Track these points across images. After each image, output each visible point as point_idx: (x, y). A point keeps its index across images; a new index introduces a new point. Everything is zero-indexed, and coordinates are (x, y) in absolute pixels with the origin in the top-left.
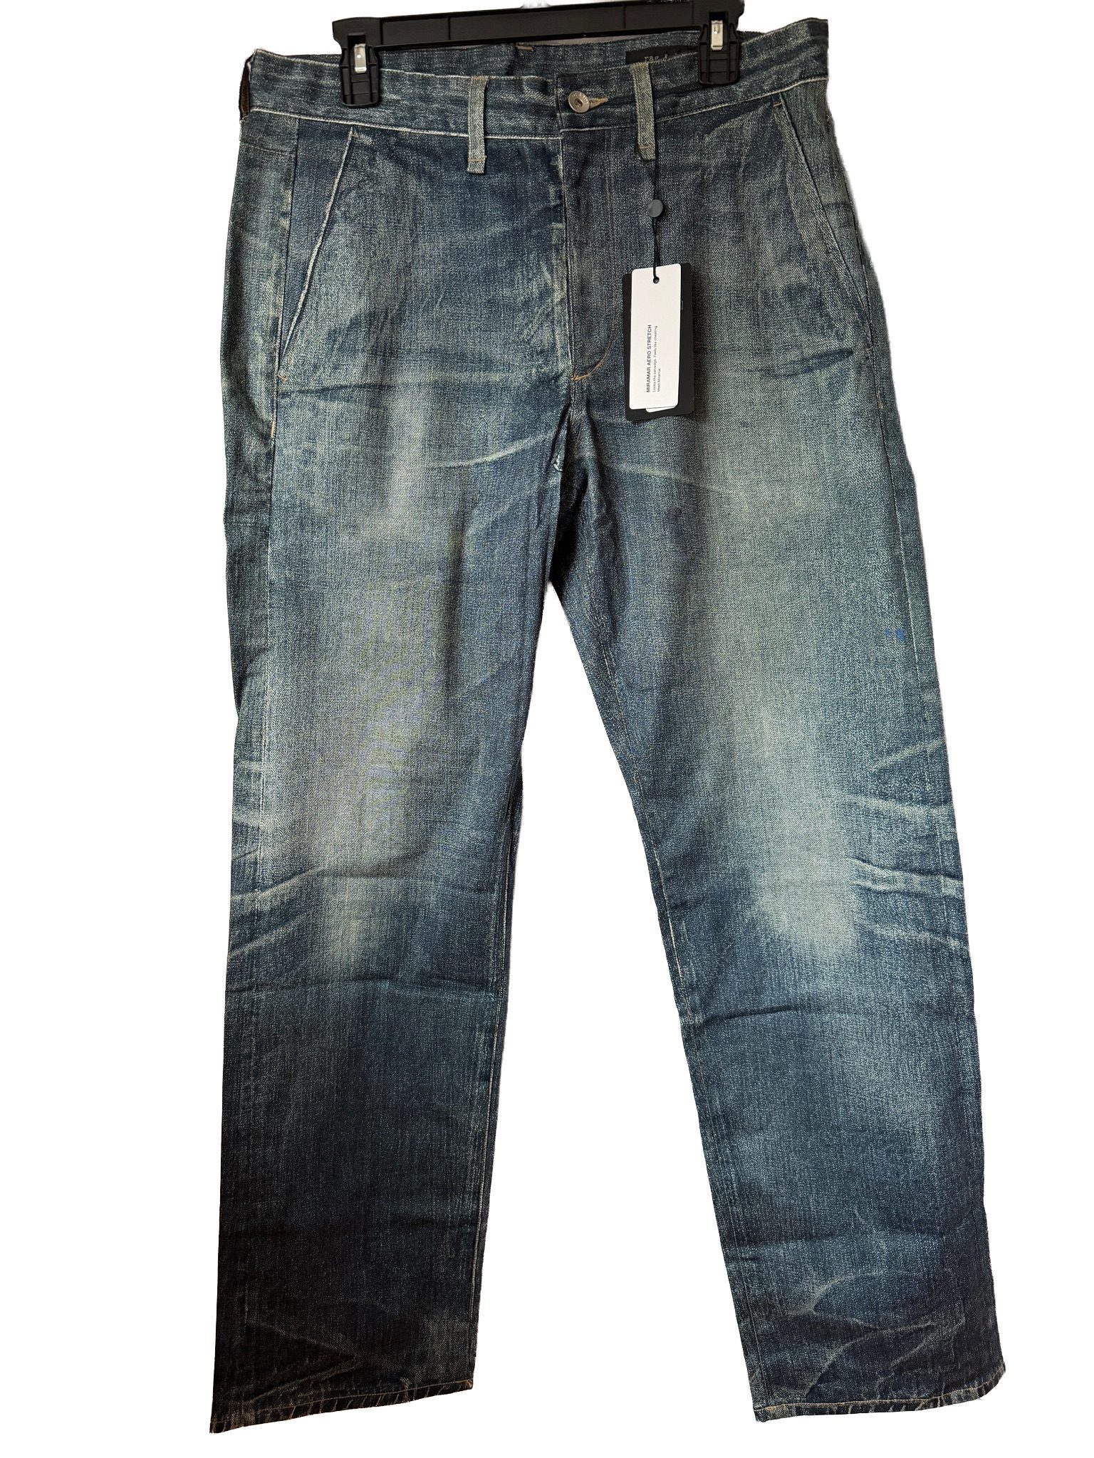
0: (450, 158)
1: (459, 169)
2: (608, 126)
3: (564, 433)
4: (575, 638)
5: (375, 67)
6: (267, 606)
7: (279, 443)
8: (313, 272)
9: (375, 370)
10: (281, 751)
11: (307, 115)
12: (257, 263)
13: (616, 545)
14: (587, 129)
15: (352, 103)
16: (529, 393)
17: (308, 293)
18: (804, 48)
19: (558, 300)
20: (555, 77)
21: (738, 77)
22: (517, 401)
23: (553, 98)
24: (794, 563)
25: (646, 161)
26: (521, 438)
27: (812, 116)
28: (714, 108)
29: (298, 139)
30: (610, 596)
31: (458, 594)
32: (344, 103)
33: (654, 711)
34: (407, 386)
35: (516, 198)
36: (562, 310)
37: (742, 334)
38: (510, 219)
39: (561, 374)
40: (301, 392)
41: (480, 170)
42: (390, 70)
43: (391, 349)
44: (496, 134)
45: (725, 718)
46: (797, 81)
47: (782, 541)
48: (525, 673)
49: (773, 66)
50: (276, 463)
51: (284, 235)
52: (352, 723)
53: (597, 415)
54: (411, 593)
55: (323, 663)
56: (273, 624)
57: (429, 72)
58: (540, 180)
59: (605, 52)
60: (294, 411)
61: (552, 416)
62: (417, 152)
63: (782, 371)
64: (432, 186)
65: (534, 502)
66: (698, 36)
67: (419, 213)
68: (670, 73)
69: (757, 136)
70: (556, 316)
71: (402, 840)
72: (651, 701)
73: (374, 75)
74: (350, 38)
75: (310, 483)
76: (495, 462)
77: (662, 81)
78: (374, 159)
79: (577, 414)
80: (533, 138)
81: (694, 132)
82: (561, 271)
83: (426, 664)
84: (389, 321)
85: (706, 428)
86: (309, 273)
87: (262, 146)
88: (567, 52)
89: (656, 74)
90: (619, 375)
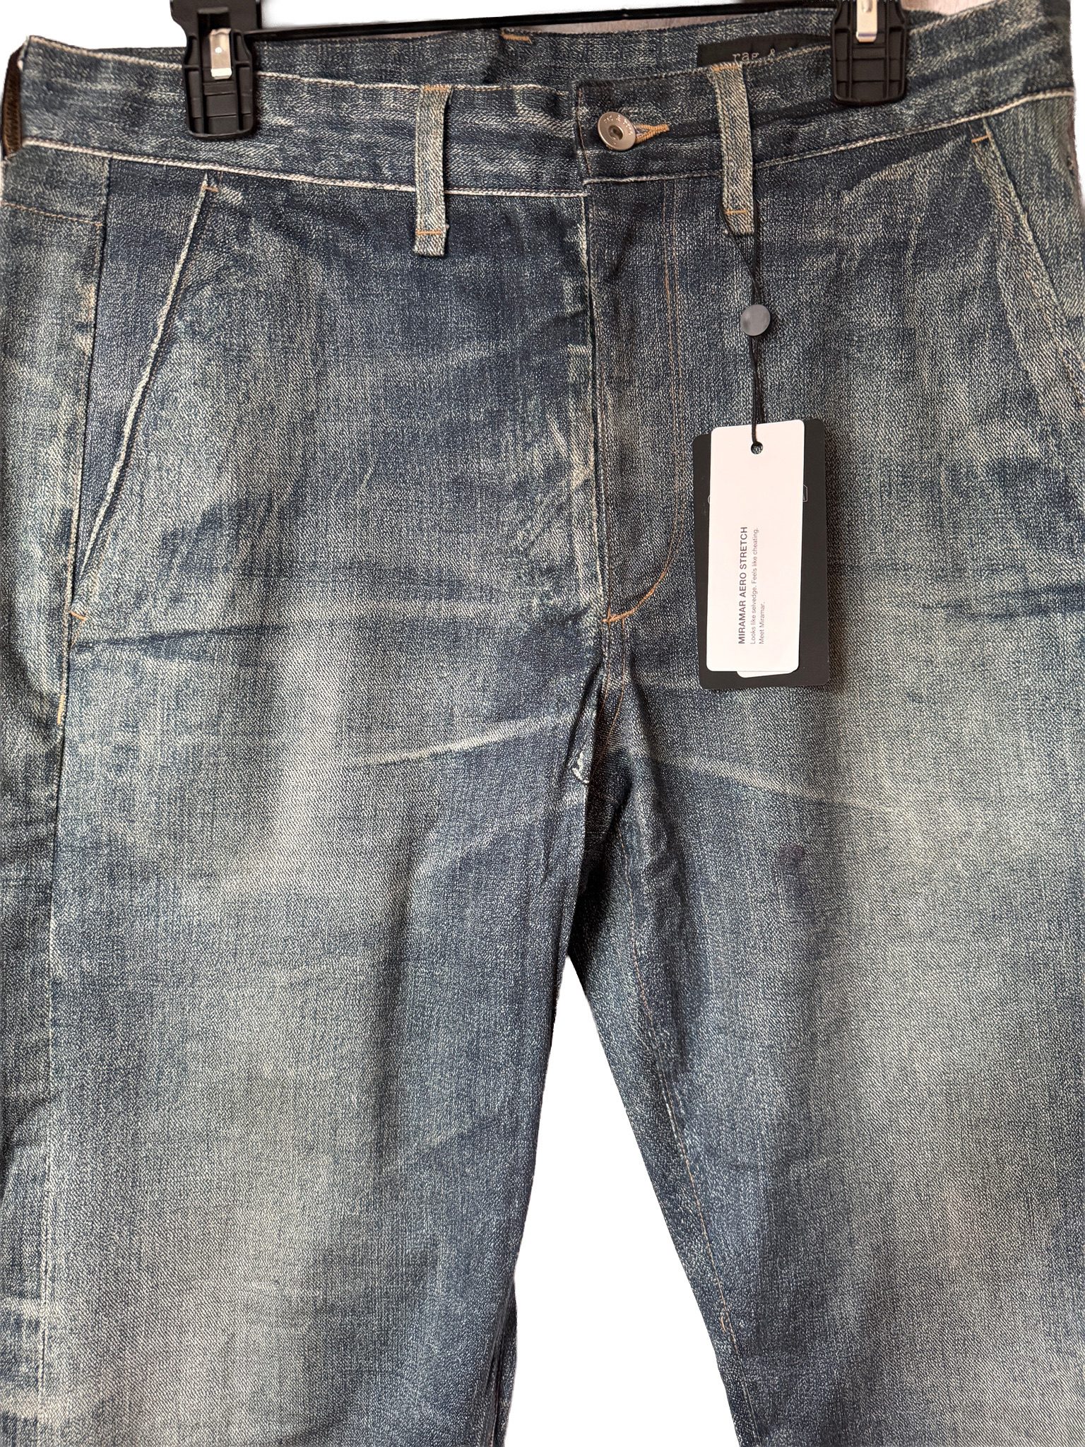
0: (384, 228)
1: (398, 248)
2: (668, 174)
3: (590, 714)
4: (612, 1063)
5: (248, 68)
6: (48, 1023)
7: (72, 733)
8: (133, 430)
9: (248, 602)
10: (74, 1281)
11: (123, 152)
12: (32, 413)
13: (683, 900)
14: (632, 179)
15: (206, 130)
16: (526, 640)
17: (126, 464)
18: (1033, 38)
19: (580, 482)
20: (574, 86)
21: (902, 90)
22: (507, 652)
23: (570, 124)
24: (1007, 941)
25: (738, 237)
26: (513, 718)
27: (1050, 159)
28: (860, 144)
29: (108, 195)
30: (675, 993)
31: (400, 981)
32: (191, 133)
33: (758, 1208)
34: (309, 624)
35: (503, 298)
36: (587, 501)
37: (913, 542)
38: (490, 338)
39: (585, 611)
40: (113, 642)
41: (436, 249)
42: (275, 75)
43: (279, 562)
44: (465, 186)
45: (881, 1200)
46: (1018, 96)
47: (986, 902)
48: (522, 1143)
49: (970, 70)
50: (66, 768)
51: (81, 364)
52: (206, 1214)
53: (649, 678)
54: (311, 992)
55: (152, 1116)
56: (62, 1055)
57: (345, 78)
58: (546, 268)
59: (659, 45)
60: (99, 675)
61: (567, 684)
62: (324, 217)
63: (985, 608)
64: (350, 277)
65: (538, 837)
66: (831, 18)
67: (328, 325)
68: (784, 80)
69: (939, 197)
70: (575, 509)
71: (301, 1409)
72: (752, 1187)
73: (246, 81)
74: (202, 18)
75: (126, 806)
76: (466, 754)
77: (767, 95)
78: (246, 230)
79: (614, 681)
80: (533, 194)
81: (823, 187)
82: (585, 430)
83: (339, 1116)
84: (275, 514)
85: (844, 701)
86: (127, 430)
87: (42, 207)
88: (592, 45)
89: (756, 84)
90: (685, 608)
